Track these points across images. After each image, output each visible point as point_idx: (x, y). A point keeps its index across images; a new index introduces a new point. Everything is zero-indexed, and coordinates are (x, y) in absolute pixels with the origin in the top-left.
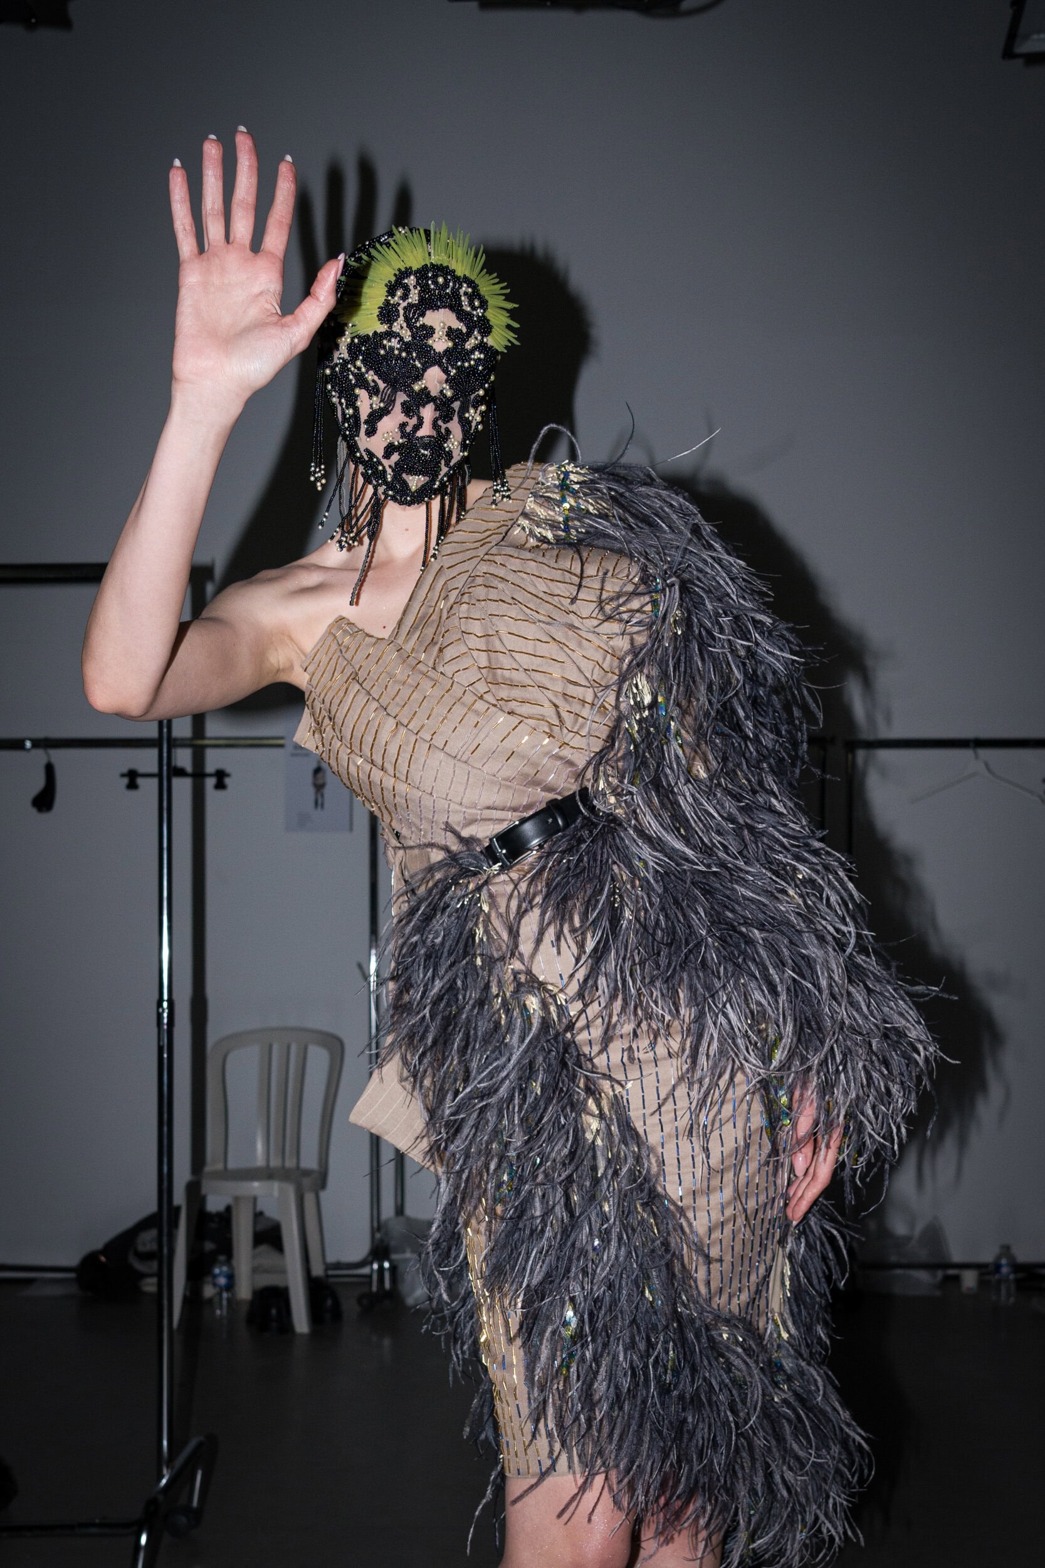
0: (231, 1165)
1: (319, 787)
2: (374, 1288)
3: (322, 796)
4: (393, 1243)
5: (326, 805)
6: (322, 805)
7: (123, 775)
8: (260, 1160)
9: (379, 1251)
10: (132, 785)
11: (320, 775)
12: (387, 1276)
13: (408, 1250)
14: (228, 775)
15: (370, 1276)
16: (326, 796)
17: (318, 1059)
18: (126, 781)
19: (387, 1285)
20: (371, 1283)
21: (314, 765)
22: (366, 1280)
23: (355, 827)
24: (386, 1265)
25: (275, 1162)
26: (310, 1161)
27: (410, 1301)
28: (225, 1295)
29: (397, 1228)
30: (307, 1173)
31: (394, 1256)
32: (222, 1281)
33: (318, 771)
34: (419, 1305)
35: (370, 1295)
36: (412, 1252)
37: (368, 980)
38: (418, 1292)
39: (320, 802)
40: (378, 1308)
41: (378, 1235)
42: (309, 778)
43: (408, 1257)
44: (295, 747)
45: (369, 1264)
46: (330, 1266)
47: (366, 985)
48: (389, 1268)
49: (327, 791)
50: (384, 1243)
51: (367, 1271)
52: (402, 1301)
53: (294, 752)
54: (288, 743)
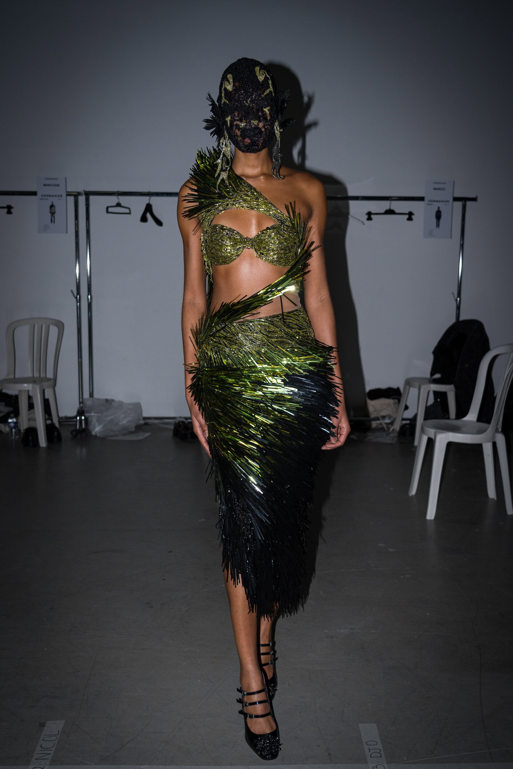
0: (17, 376)
1: (53, 213)
2: (78, 427)
3: (54, 217)
4: (85, 409)
5: (55, 221)
6: (54, 221)
8: (30, 375)
9: (81, 412)
11: (53, 208)
12: (83, 422)
13: (93, 412)
14: (13, 208)
15: (76, 421)
16: (56, 218)
17: (54, 331)
19: (84, 427)
20: (76, 425)
21: (51, 204)
22: (75, 423)
23: (68, 231)
24: (83, 418)
25: (36, 375)
26: (50, 375)
27: (93, 433)
28: (14, 430)
29: (89, 403)
30: (49, 380)
31: (87, 415)
32: (13, 424)
33: (52, 206)
34: (98, 435)
35: (76, 430)
36: (94, 413)
37: (76, 298)
38: (97, 429)
39: (53, 220)
40: (79, 436)
41: (81, 405)
42: (48, 209)
43: (93, 415)
44: (42, 196)
45: (76, 417)
46: (62, 418)
47: (75, 300)
48: (84, 419)
49: (56, 215)
50: (83, 409)
51: (75, 420)
52: (90, 433)
53: (41, 198)
54: (38, 193)
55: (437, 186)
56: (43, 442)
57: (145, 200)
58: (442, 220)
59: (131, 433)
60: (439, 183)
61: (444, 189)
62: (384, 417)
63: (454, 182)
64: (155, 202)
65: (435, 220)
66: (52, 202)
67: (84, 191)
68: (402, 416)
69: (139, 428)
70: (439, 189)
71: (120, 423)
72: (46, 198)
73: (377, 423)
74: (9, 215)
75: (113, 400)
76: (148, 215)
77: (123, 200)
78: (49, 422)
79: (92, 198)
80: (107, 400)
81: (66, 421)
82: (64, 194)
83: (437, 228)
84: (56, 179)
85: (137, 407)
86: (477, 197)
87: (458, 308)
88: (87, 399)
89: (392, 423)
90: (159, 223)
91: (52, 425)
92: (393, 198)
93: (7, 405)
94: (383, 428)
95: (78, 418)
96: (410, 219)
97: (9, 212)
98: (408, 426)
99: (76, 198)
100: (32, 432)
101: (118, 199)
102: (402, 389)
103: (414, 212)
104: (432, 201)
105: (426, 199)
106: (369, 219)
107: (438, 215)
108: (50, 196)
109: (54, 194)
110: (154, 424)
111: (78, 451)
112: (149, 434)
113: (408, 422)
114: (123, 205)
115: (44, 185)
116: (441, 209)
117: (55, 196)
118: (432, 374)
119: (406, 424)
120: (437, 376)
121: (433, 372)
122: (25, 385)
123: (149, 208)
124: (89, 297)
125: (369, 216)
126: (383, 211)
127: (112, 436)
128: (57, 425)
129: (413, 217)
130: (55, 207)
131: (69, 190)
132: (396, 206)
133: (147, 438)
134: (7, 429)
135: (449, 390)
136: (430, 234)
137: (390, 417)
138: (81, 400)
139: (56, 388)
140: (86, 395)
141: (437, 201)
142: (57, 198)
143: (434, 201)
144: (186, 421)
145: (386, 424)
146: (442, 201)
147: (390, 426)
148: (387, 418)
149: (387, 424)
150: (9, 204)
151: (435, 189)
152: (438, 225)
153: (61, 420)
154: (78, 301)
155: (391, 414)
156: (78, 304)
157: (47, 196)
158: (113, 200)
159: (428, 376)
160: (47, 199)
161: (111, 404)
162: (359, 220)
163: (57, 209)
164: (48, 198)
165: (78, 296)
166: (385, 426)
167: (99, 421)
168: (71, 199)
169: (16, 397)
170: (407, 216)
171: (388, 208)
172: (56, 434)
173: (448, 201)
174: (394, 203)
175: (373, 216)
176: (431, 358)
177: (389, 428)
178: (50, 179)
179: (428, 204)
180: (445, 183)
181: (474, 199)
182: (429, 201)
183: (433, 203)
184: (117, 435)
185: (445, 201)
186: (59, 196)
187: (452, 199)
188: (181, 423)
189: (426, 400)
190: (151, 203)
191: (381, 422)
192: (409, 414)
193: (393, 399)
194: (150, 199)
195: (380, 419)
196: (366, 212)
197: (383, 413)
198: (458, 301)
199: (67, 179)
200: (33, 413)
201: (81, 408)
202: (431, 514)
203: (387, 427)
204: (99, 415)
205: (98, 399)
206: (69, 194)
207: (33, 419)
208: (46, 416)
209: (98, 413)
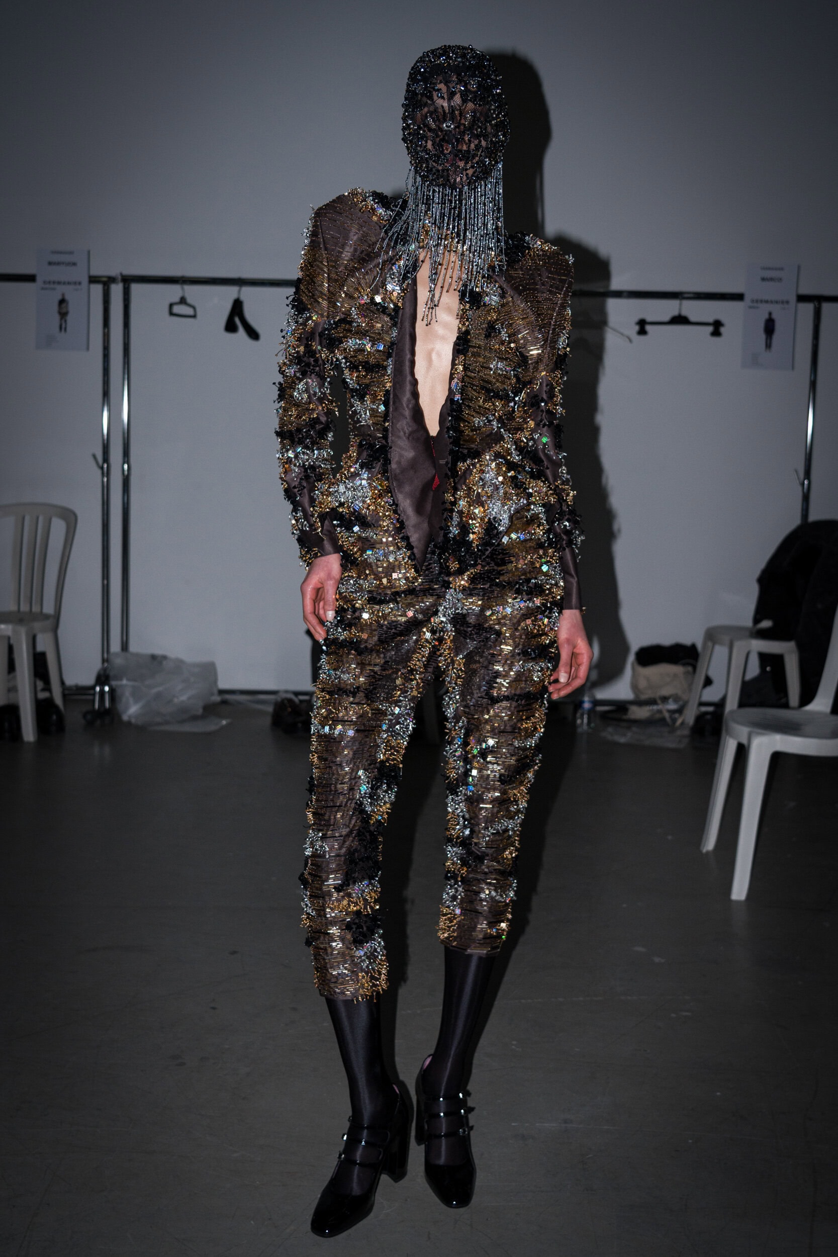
1: (63, 315)
2: (97, 706)
3: (66, 321)
4: (112, 674)
5: (68, 329)
8: (13, 607)
9: (103, 678)
11: (64, 305)
12: (107, 697)
13: (125, 679)
15: (94, 695)
17: (58, 527)
19: (107, 704)
20: (94, 701)
21: (60, 297)
22: (91, 698)
23: (91, 346)
24: (107, 689)
25: (24, 608)
26: (49, 608)
27: (125, 718)
29: (118, 661)
30: (47, 617)
31: (113, 683)
33: (62, 302)
34: (133, 721)
35: (93, 711)
36: (128, 680)
37: (102, 468)
38: (132, 710)
39: (63, 326)
40: (98, 722)
41: (106, 665)
43: (125, 684)
44: (45, 282)
45: (93, 688)
46: (70, 688)
47: (100, 472)
48: (109, 691)
50: (108, 673)
51: (92, 692)
52: (119, 716)
53: (43, 286)
54: (38, 278)
55: (768, 274)
56: (29, 732)
57: (231, 293)
58: (776, 337)
59: (195, 718)
60: (769, 269)
61: (780, 280)
62: (665, 699)
63: (799, 267)
64: (248, 294)
65: (762, 336)
67: (121, 274)
68: (700, 696)
69: (210, 710)
70: (772, 279)
71: (176, 700)
72: (52, 286)
73: (653, 710)
75: (164, 657)
76: (237, 320)
77: (192, 292)
78: (42, 695)
79: (135, 288)
80: (154, 657)
81: (74, 694)
82: (85, 281)
83: (766, 350)
84: (71, 253)
85: (209, 670)
87: (806, 498)
88: (116, 654)
89: (680, 711)
90: (253, 334)
91: (49, 702)
92: (686, 295)
94: (663, 721)
95: (98, 689)
96: (716, 333)
98: (709, 717)
99: (106, 287)
100: (10, 712)
101: (183, 289)
102: (699, 646)
103: (723, 319)
104: (757, 301)
105: (748, 298)
106: (642, 332)
107: (770, 327)
108: (59, 283)
109: (67, 280)
110: (239, 703)
111: (96, 750)
112: (229, 721)
113: (711, 709)
114: (189, 300)
115: (50, 263)
116: (774, 316)
117: (69, 283)
118: (756, 620)
119: (706, 713)
120: (766, 624)
121: (758, 617)
122: (3, 626)
123: (237, 307)
124: (126, 466)
125: (642, 326)
126: (667, 318)
127: (158, 724)
128: (58, 700)
129: (722, 330)
130: (67, 303)
131: (95, 272)
132: (691, 309)
133: (223, 728)
135: (788, 650)
136: (754, 362)
137: (676, 699)
138: (105, 656)
139: (60, 632)
140: (115, 646)
141: (767, 302)
142: (71, 287)
143: (761, 301)
144: (296, 700)
145: (669, 711)
146: (777, 302)
147: (677, 715)
148: (671, 701)
149: (672, 712)
151: (763, 279)
152: (768, 345)
153: (67, 692)
154: (105, 474)
155: (680, 693)
156: (105, 479)
157: (54, 283)
158: (174, 292)
159: (749, 623)
160: (54, 289)
161: (160, 663)
162: (622, 334)
163: (72, 307)
164: (56, 286)
165: (105, 466)
166: (667, 715)
167: (137, 695)
168: (97, 289)
170: (710, 329)
171: (676, 313)
172: (54, 717)
173: (787, 302)
174: (686, 303)
175: (648, 328)
176: (754, 590)
177: (674, 721)
178: (61, 253)
179: (750, 307)
180: (782, 269)
182: (753, 301)
183: (760, 305)
184: (167, 723)
185: (783, 302)
186: (75, 283)
187: (793, 299)
188: (286, 702)
189: (742, 671)
190: (242, 298)
191: (660, 707)
192: (711, 695)
193: (684, 665)
194: (239, 292)
195: (659, 701)
196: (636, 319)
197: (665, 692)
198: (806, 486)
199: (91, 252)
200: (15, 678)
201: (105, 670)
202: (740, 889)
203: (671, 717)
204: (136, 684)
205: (137, 655)
206: (93, 280)
207: (13, 689)
208: (40, 684)
209: (135, 680)
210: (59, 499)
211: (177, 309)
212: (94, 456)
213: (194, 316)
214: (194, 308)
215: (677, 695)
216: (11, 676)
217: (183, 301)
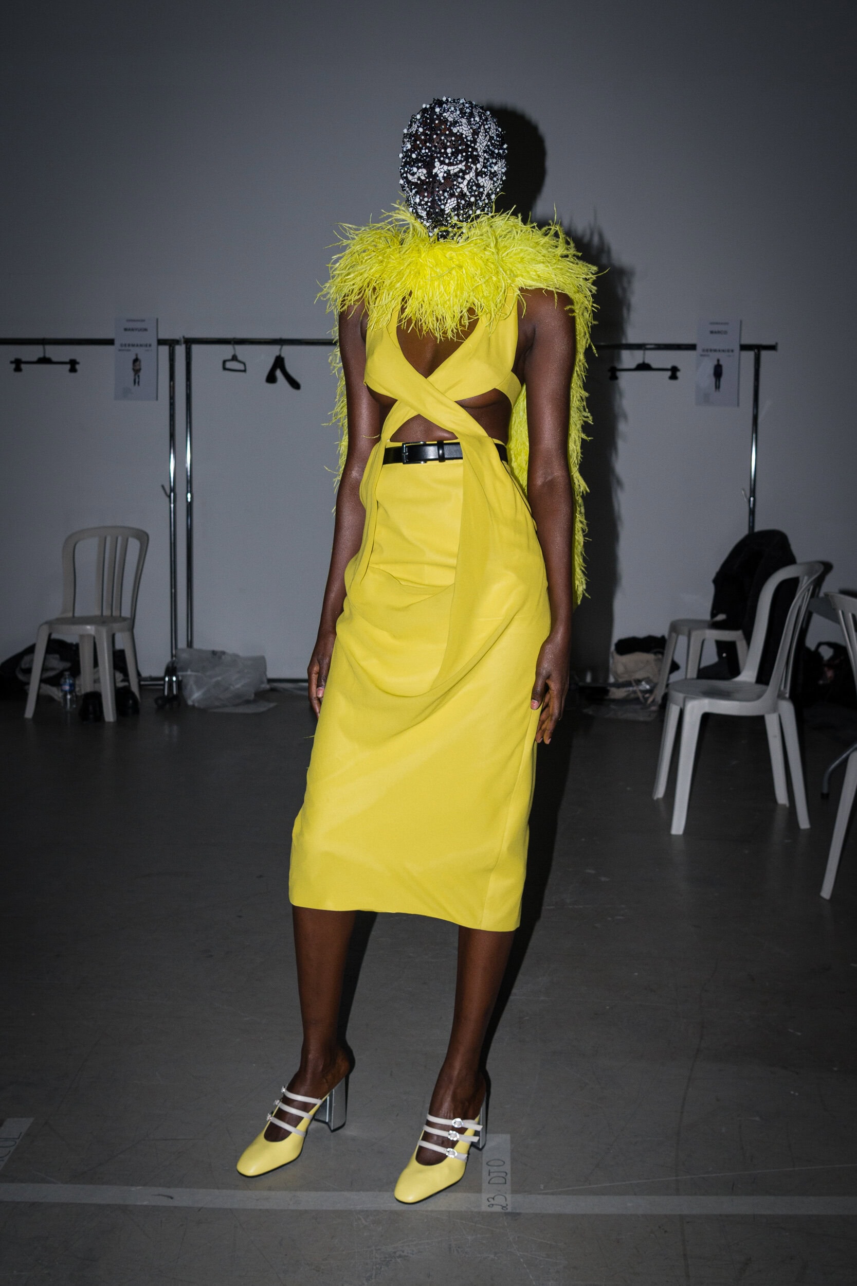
0: (76, 615)
1: (137, 371)
2: (166, 693)
3: (139, 376)
4: (178, 666)
5: (140, 383)
6: (139, 382)
7: (12, 362)
8: (97, 612)
9: (171, 670)
10: (18, 369)
11: (138, 363)
12: (175, 686)
13: (189, 670)
14: (78, 363)
15: (164, 685)
16: (141, 377)
17: (134, 546)
18: (13, 366)
19: (175, 692)
20: (164, 690)
21: (134, 357)
22: (162, 687)
23: (159, 399)
24: (174, 679)
25: (106, 613)
26: (126, 613)
27: (190, 703)
28: (69, 697)
29: (184, 656)
30: (125, 619)
31: (180, 674)
32: (67, 688)
33: (136, 360)
34: (196, 705)
35: (163, 698)
36: (192, 671)
37: (170, 497)
38: (195, 696)
39: (137, 381)
40: (168, 706)
41: (174, 659)
42: (130, 365)
43: (189, 674)
44: (121, 345)
45: (163, 679)
46: (145, 679)
47: (168, 499)
48: (176, 681)
49: (142, 374)
50: (175, 665)
51: (162, 682)
52: (185, 701)
53: (120, 348)
54: (116, 342)
55: (716, 328)
56: (110, 714)
57: (275, 350)
58: (723, 379)
59: (248, 702)
60: (717, 323)
61: (726, 332)
62: (638, 682)
63: (741, 322)
64: (288, 352)
65: (713, 379)
66: (137, 355)
67: (184, 337)
68: (668, 678)
69: (260, 695)
70: (719, 332)
71: (232, 687)
72: (127, 348)
73: (629, 691)
74: (73, 374)
75: (223, 653)
76: (279, 373)
77: (241, 350)
78: (120, 685)
79: (195, 348)
80: (214, 653)
81: (149, 685)
82: (155, 343)
83: (716, 390)
84: (143, 321)
85: (260, 663)
86: (777, 344)
87: (752, 512)
88: (183, 650)
89: (652, 691)
90: (295, 385)
91: (127, 691)
92: (648, 347)
93: (62, 659)
94: (637, 699)
95: (167, 679)
96: (674, 377)
97: (73, 370)
99: (171, 348)
100: (95, 698)
101: (234, 349)
102: (666, 636)
103: (679, 366)
104: (707, 350)
105: (698, 347)
106: (613, 377)
107: (718, 372)
108: (133, 345)
109: (139, 343)
110: (285, 690)
111: (166, 730)
112: (275, 704)
114: (240, 358)
115: (126, 330)
116: (721, 363)
117: (141, 345)
118: (713, 615)
120: (721, 617)
121: (715, 612)
122: (88, 627)
123: (279, 363)
124: (189, 495)
125: (613, 373)
126: (635, 366)
127: (218, 707)
128: (135, 688)
129: (678, 374)
130: (140, 361)
131: (161, 336)
132: (654, 358)
133: (270, 710)
134: (61, 694)
135: (738, 638)
136: (705, 399)
137: (648, 681)
138: (174, 652)
139: (135, 631)
140: (182, 643)
141: (715, 351)
142: (144, 348)
143: (711, 350)
145: (642, 691)
146: (723, 351)
147: (647, 695)
148: (643, 683)
149: (644, 692)
150: (73, 357)
151: (712, 332)
152: (717, 387)
153: (142, 682)
154: (172, 502)
155: (651, 677)
156: (172, 506)
157: (129, 345)
158: (227, 351)
159: (707, 617)
160: (129, 350)
161: (220, 657)
163: (144, 365)
164: (131, 348)
165: (172, 494)
166: (640, 695)
167: (199, 684)
168: (165, 350)
169: (77, 646)
170: (669, 373)
171: (641, 361)
172: (132, 702)
173: (733, 351)
174: (649, 353)
176: (711, 590)
177: (646, 699)
178: (134, 321)
179: (702, 355)
180: (727, 324)
181: (773, 348)
182: (703, 350)
183: (709, 353)
184: (224, 706)
185: (728, 351)
186: (146, 345)
187: (738, 348)
189: (699, 655)
190: (283, 355)
191: (635, 688)
193: (654, 653)
194: (280, 350)
195: (634, 684)
197: (638, 676)
198: (752, 502)
199: (159, 320)
200: (98, 671)
201: (173, 663)
202: (678, 826)
203: (643, 697)
204: (200, 674)
205: (200, 651)
206: (161, 342)
207: (97, 681)
208: (119, 676)
209: (197, 671)
210: (134, 523)
211: (229, 365)
212: (163, 486)
213: (245, 371)
214: (244, 364)
215: (648, 678)
216: (96, 670)
217: (234, 358)
